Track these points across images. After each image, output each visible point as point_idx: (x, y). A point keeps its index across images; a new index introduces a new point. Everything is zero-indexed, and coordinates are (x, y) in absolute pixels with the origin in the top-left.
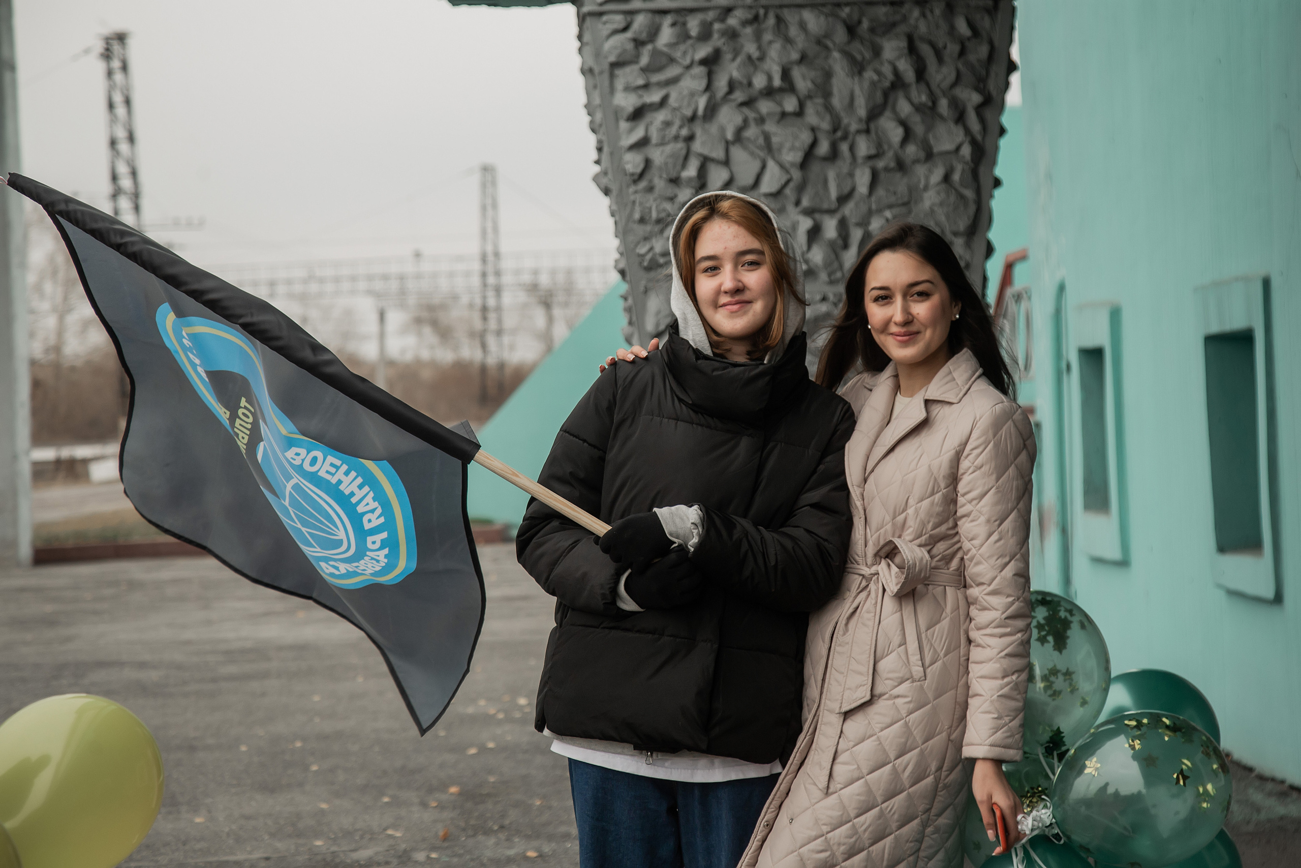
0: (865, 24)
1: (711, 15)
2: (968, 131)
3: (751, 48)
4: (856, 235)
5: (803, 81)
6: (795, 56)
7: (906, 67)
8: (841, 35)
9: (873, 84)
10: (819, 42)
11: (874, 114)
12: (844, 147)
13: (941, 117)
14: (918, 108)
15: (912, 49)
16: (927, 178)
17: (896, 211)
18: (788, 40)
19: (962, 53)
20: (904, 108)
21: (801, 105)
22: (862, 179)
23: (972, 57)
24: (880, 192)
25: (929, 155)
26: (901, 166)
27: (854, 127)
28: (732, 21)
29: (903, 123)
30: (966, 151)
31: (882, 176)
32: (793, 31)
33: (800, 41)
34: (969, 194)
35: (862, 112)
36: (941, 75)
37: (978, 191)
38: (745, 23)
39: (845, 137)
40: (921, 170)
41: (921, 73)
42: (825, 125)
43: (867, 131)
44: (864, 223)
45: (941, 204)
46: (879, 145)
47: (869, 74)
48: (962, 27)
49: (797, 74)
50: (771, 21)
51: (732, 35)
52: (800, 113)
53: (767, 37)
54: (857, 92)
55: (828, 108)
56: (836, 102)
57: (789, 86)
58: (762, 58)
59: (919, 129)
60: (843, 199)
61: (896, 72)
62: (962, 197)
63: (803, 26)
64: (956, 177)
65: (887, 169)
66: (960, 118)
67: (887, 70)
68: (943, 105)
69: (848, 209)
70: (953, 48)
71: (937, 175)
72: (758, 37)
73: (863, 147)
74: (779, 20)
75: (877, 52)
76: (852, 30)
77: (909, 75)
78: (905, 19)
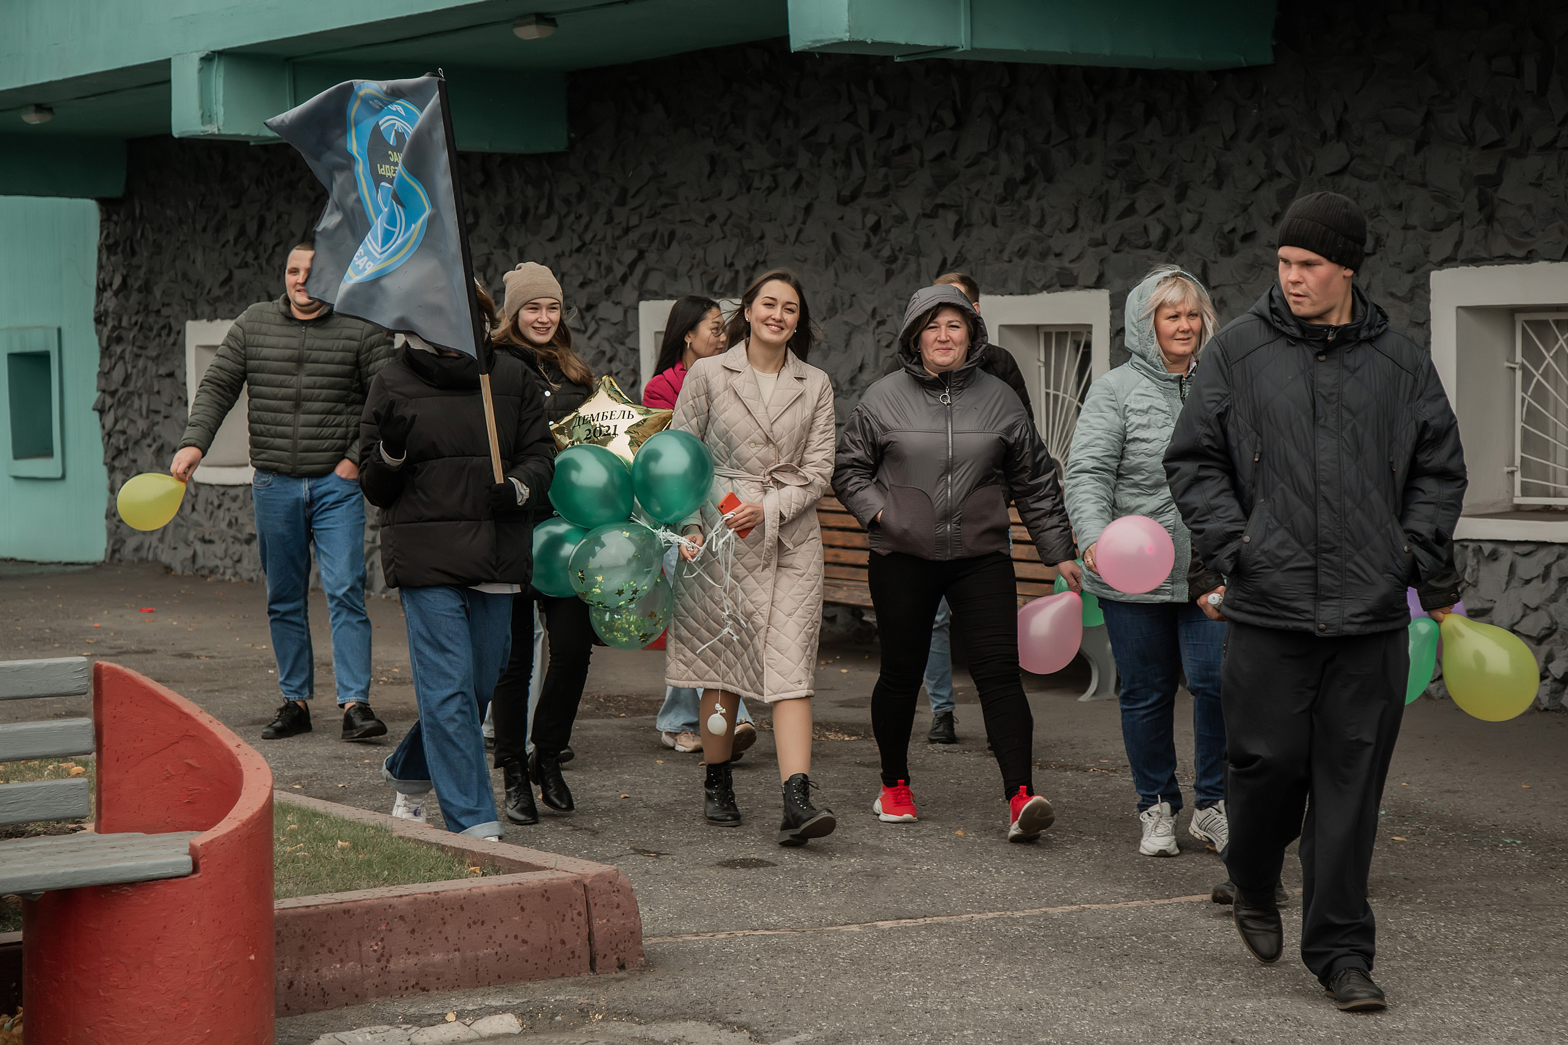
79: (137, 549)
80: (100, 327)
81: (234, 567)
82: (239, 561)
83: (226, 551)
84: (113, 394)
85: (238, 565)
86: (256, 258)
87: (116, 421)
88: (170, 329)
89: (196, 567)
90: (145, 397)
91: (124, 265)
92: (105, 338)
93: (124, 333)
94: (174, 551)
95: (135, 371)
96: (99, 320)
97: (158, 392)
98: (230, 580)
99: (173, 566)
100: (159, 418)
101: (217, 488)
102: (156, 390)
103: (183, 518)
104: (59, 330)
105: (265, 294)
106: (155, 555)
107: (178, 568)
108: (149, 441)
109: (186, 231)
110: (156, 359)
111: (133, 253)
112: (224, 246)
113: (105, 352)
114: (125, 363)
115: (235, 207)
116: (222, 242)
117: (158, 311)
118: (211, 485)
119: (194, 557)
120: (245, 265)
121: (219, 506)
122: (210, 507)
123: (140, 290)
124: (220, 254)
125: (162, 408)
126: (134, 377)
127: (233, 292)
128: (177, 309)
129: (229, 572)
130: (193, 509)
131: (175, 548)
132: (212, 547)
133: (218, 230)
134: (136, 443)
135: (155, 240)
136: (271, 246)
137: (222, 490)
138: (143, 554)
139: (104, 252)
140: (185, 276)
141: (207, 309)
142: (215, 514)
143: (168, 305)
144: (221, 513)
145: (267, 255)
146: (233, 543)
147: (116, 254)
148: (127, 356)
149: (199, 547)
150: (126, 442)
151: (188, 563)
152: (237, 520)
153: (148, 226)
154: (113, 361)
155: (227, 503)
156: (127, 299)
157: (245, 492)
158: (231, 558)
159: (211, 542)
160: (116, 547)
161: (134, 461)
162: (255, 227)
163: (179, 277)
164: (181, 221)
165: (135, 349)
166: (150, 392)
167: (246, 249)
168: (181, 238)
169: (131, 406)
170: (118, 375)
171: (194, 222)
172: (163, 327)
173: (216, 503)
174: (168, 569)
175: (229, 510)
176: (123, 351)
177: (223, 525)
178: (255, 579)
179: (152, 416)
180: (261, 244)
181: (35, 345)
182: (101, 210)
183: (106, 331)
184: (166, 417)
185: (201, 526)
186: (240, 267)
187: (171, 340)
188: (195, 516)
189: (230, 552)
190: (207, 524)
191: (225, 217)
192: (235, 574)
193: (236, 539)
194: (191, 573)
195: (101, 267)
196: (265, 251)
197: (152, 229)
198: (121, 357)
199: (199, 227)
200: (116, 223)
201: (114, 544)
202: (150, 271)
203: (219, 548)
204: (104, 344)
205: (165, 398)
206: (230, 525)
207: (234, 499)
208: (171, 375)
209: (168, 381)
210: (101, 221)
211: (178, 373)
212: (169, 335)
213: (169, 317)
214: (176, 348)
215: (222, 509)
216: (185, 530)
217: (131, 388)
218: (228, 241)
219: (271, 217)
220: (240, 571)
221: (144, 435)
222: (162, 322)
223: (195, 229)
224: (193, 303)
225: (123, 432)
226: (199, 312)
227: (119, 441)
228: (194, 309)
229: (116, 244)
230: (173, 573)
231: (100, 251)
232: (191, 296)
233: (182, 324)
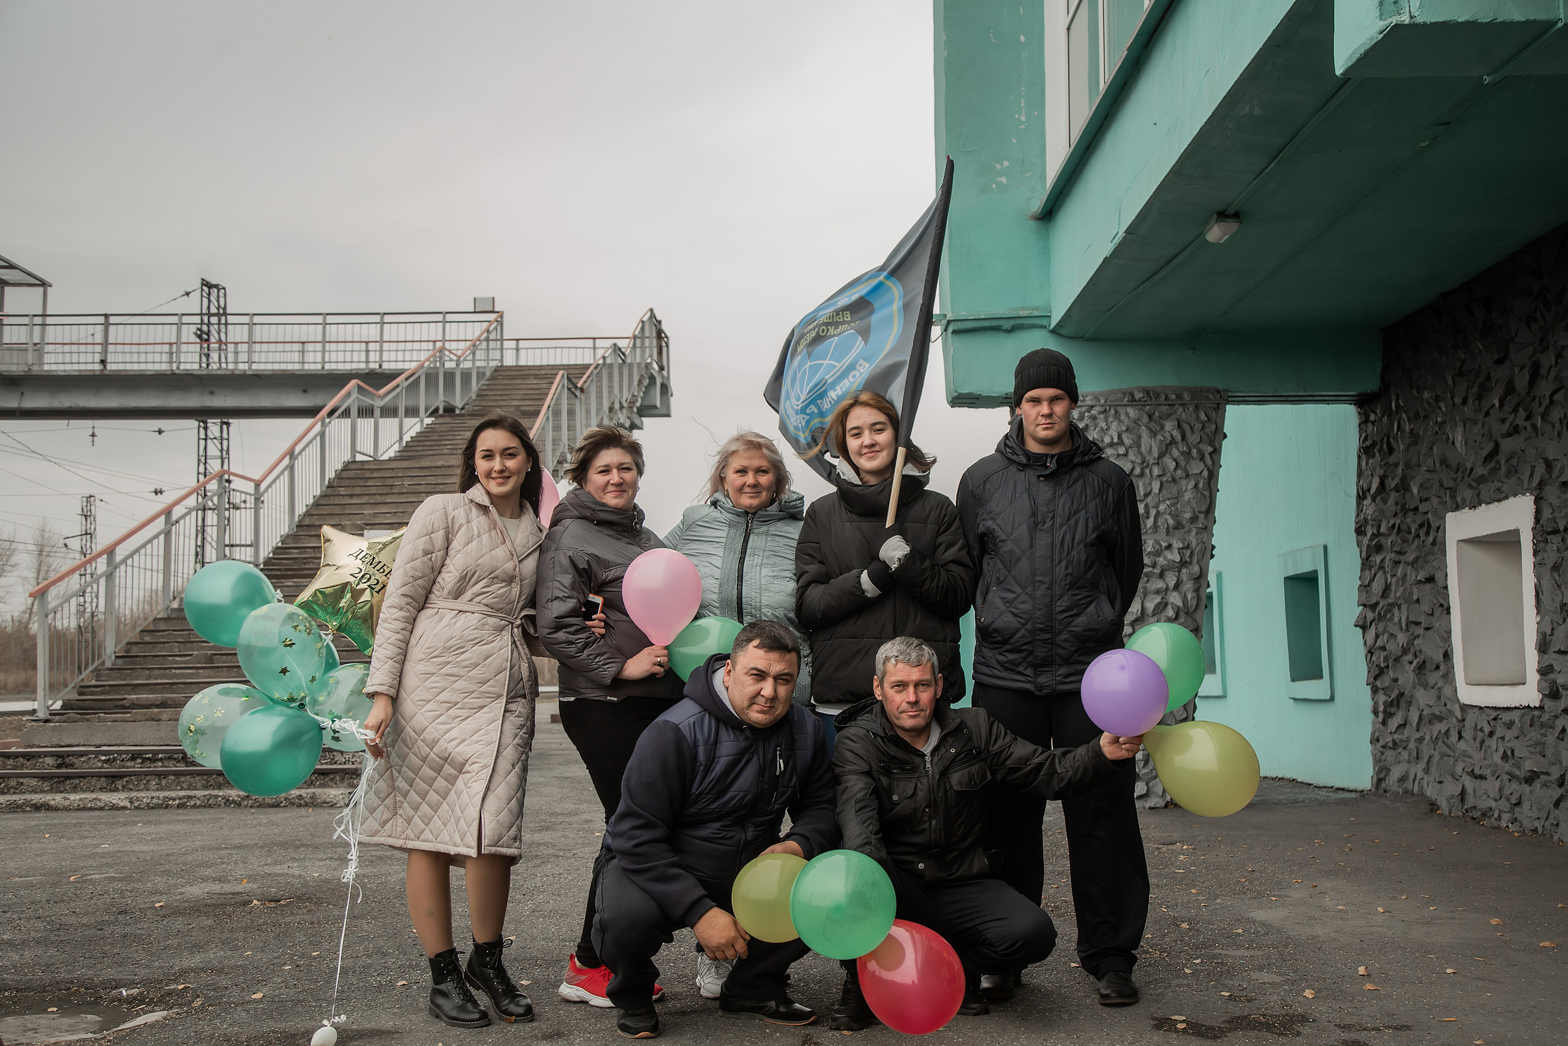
0: (1157, 414)
1: (1084, 409)
2: (1205, 465)
3: (1103, 425)
4: (1153, 512)
5: (1127, 441)
6: (1124, 428)
7: (1177, 434)
8: (1145, 419)
9: (1161, 441)
10: (1135, 422)
11: (1161, 456)
12: (1147, 471)
13: (1193, 457)
14: (1182, 453)
15: (1179, 426)
16: (1187, 486)
17: (1171, 501)
18: (1120, 421)
19: (1203, 428)
20: (1175, 453)
21: (1127, 451)
22: (1156, 486)
23: (1207, 431)
24: (1164, 492)
25: (1188, 476)
26: (1174, 480)
27: (1152, 462)
28: (1094, 412)
29: (1175, 460)
30: (1205, 473)
31: (1165, 484)
32: (1123, 417)
33: (1126, 421)
34: (1207, 494)
35: (1156, 455)
36: (1193, 439)
37: (1211, 492)
38: (1100, 413)
39: (1147, 467)
40: (1183, 482)
41: (1183, 437)
42: (1139, 460)
43: (1158, 464)
44: (1156, 507)
45: (1193, 498)
46: (1164, 470)
47: (1159, 437)
48: (1203, 417)
49: (1124, 436)
50: (1113, 412)
51: (1094, 418)
52: (1126, 455)
53: (1110, 419)
54: (1153, 445)
55: (1140, 452)
56: (1143, 450)
57: (1121, 442)
58: (1108, 429)
59: (1182, 463)
60: (1146, 495)
61: (1172, 436)
62: (1203, 495)
63: (1127, 414)
64: (1201, 486)
65: (1167, 481)
66: (1202, 458)
67: (1167, 435)
68: (1194, 451)
69: (1149, 500)
70: (1198, 426)
71: (1191, 485)
72: (1106, 419)
73: (1156, 471)
74: (1116, 411)
75: (1162, 427)
76: (1150, 417)
77: (1179, 438)
78: (1175, 412)
79: (1402, 779)
80: (1360, 538)
81: (1511, 811)
82: (1518, 804)
83: (1500, 790)
84: (1373, 607)
85: (1517, 809)
86: (1528, 418)
87: (1377, 637)
88: (1429, 526)
89: (1466, 807)
90: (1404, 607)
91: (1381, 466)
92: (1364, 549)
93: (1382, 540)
94: (1440, 785)
95: (1394, 580)
96: (1360, 531)
97: (1418, 601)
98: (1507, 827)
99: (1439, 803)
100: (1420, 631)
101: (1488, 711)
102: (1415, 598)
103: (1449, 747)
104: (1325, 548)
105: (1541, 461)
106: (1421, 788)
107: (1445, 808)
108: (1409, 657)
109: (1444, 409)
110: (1413, 564)
111: (1391, 450)
112: (1487, 414)
113: (1366, 564)
114: (1384, 572)
115: (1500, 362)
116: (1485, 410)
117: (1416, 509)
118: (1481, 708)
119: (1463, 794)
120: (1515, 430)
121: (1491, 734)
122: (1480, 734)
123: (1397, 489)
124: (1483, 426)
125: (1422, 619)
126: (1393, 587)
127: (1500, 468)
128: (1435, 501)
129: (1506, 817)
130: (1460, 737)
131: (1440, 782)
132: (1484, 784)
133: (1480, 397)
134: (1397, 660)
135: (1412, 430)
136: (1548, 396)
137: (1494, 714)
138: (1409, 785)
139: (1364, 457)
140: (1444, 462)
141: (1468, 494)
142: (1486, 744)
143: (1427, 499)
144: (1493, 743)
145: (1542, 409)
146: (1510, 780)
147: (1373, 456)
148: (1387, 563)
149: (1469, 783)
150: (1386, 659)
151: (1456, 801)
152: (1513, 751)
153: (1404, 415)
154: (1373, 571)
155: (1500, 731)
156: (1385, 502)
157: (1522, 716)
158: (1508, 800)
159: (1482, 777)
160: (1382, 776)
161: (1396, 680)
162: (1527, 377)
163: (1437, 465)
164: (1437, 399)
165: (1393, 555)
166: (1409, 600)
167: (1515, 411)
168: (1439, 419)
169: (1391, 619)
170: (1377, 587)
171: (1452, 397)
172: (1421, 526)
173: (1487, 729)
174: (1433, 806)
175: (1503, 738)
176: (1383, 560)
177: (1497, 758)
178: (1540, 830)
179: (1412, 628)
180: (1534, 399)
181: (1305, 568)
182: (1359, 413)
183: (1366, 541)
184: (1427, 629)
185: (1470, 757)
186: (1509, 435)
187: (1431, 539)
188: (1462, 745)
189: (1507, 792)
190: (1478, 756)
191: (1488, 378)
192: (1514, 820)
193: (1512, 777)
194: (1460, 814)
195: (1360, 474)
196: (1540, 406)
197: (1409, 420)
198: (1382, 567)
199: (1458, 400)
200: (1373, 423)
201: (1379, 773)
202: (1408, 466)
203: (1492, 786)
204: (1364, 555)
205: (1425, 607)
206: (1505, 757)
207: (1509, 725)
208: (1431, 580)
209: (1428, 586)
210: (1360, 425)
211: (1438, 576)
212: (1427, 534)
213: (1428, 513)
214: (1436, 548)
215: (1495, 738)
216: (1452, 760)
217: (1390, 601)
218: (1494, 405)
219: (1547, 360)
220: (1520, 817)
221: (1405, 651)
222: (1419, 519)
223: (1454, 405)
224: (1453, 491)
225: (1383, 648)
226: (1459, 500)
227: (1379, 657)
228: (1453, 498)
229: (1374, 444)
230: (1439, 812)
231: (1359, 457)
232: (1451, 484)
233: (1443, 518)
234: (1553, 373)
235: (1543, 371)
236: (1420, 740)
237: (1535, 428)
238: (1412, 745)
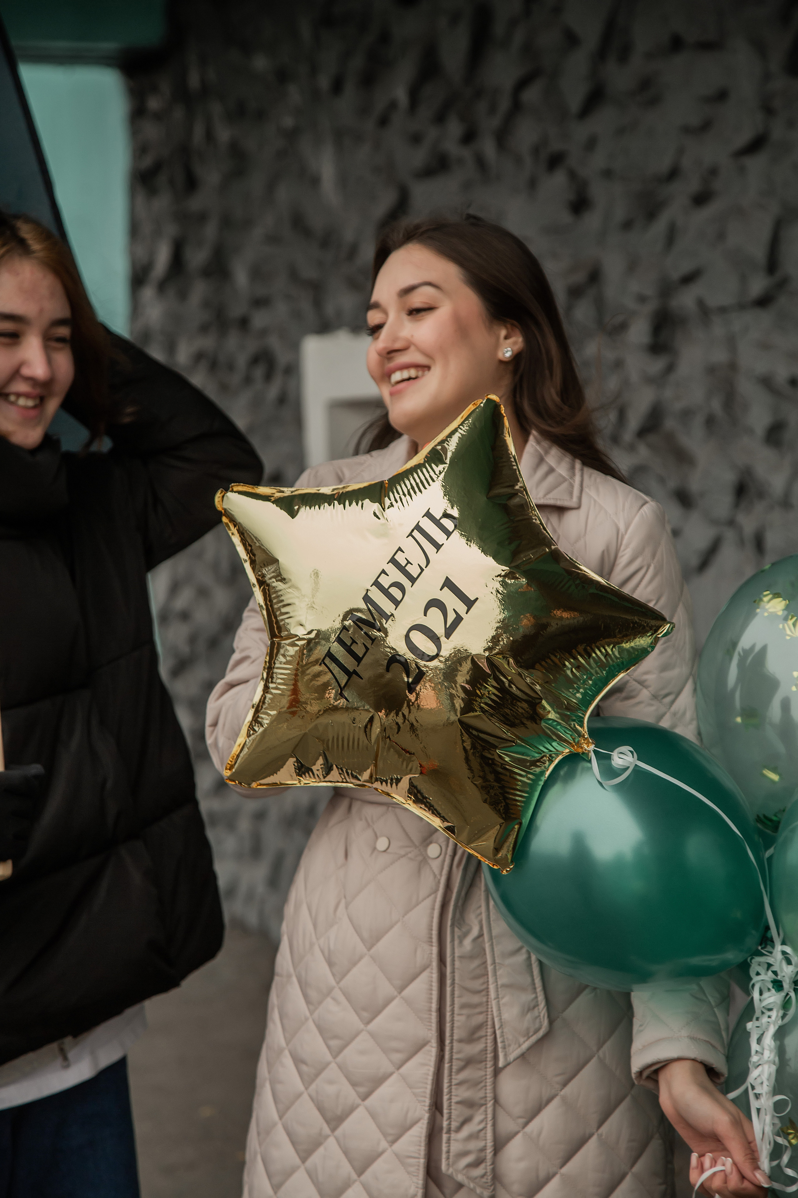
86: (468, 138)
88: (271, 363)
91: (173, 216)
109: (296, 101)
111: (191, 183)
112: (384, 121)
116: (380, 112)
117: (244, 323)
120: (440, 165)
123: (207, 274)
124: (376, 147)
128: (281, 308)
133: (368, 79)
135: (232, 142)
136: (508, 90)
140: (297, 221)
141: (346, 301)
143: (265, 301)
145: (495, 122)
147: (159, 191)
150: (192, 640)
153: (216, 108)
156: (183, 299)
163: (286, 226)
167: (440, 118)
168: (287, 123)
171: (313, 71)
172: (255, 360)
182: (130, 92)
186: (429, 173)
187: (273, 392)
191: (385, 38)
195: (135, 229)
196: (492, 109)
197: (227, 115)
199: (324, 82)
202: (226, 222)
212: (268, 377)
213: (264, 333)
218: (393, 105)
222: (252, 346)
225: (185, 616)
228: (318, 303)
229: (158, 165)
232: (313, 274)
233: (295, 347)
234: (519, 37)
235: (499, 29)
236: (260, 816)
237: (481, 163)
238: (244, 825)
